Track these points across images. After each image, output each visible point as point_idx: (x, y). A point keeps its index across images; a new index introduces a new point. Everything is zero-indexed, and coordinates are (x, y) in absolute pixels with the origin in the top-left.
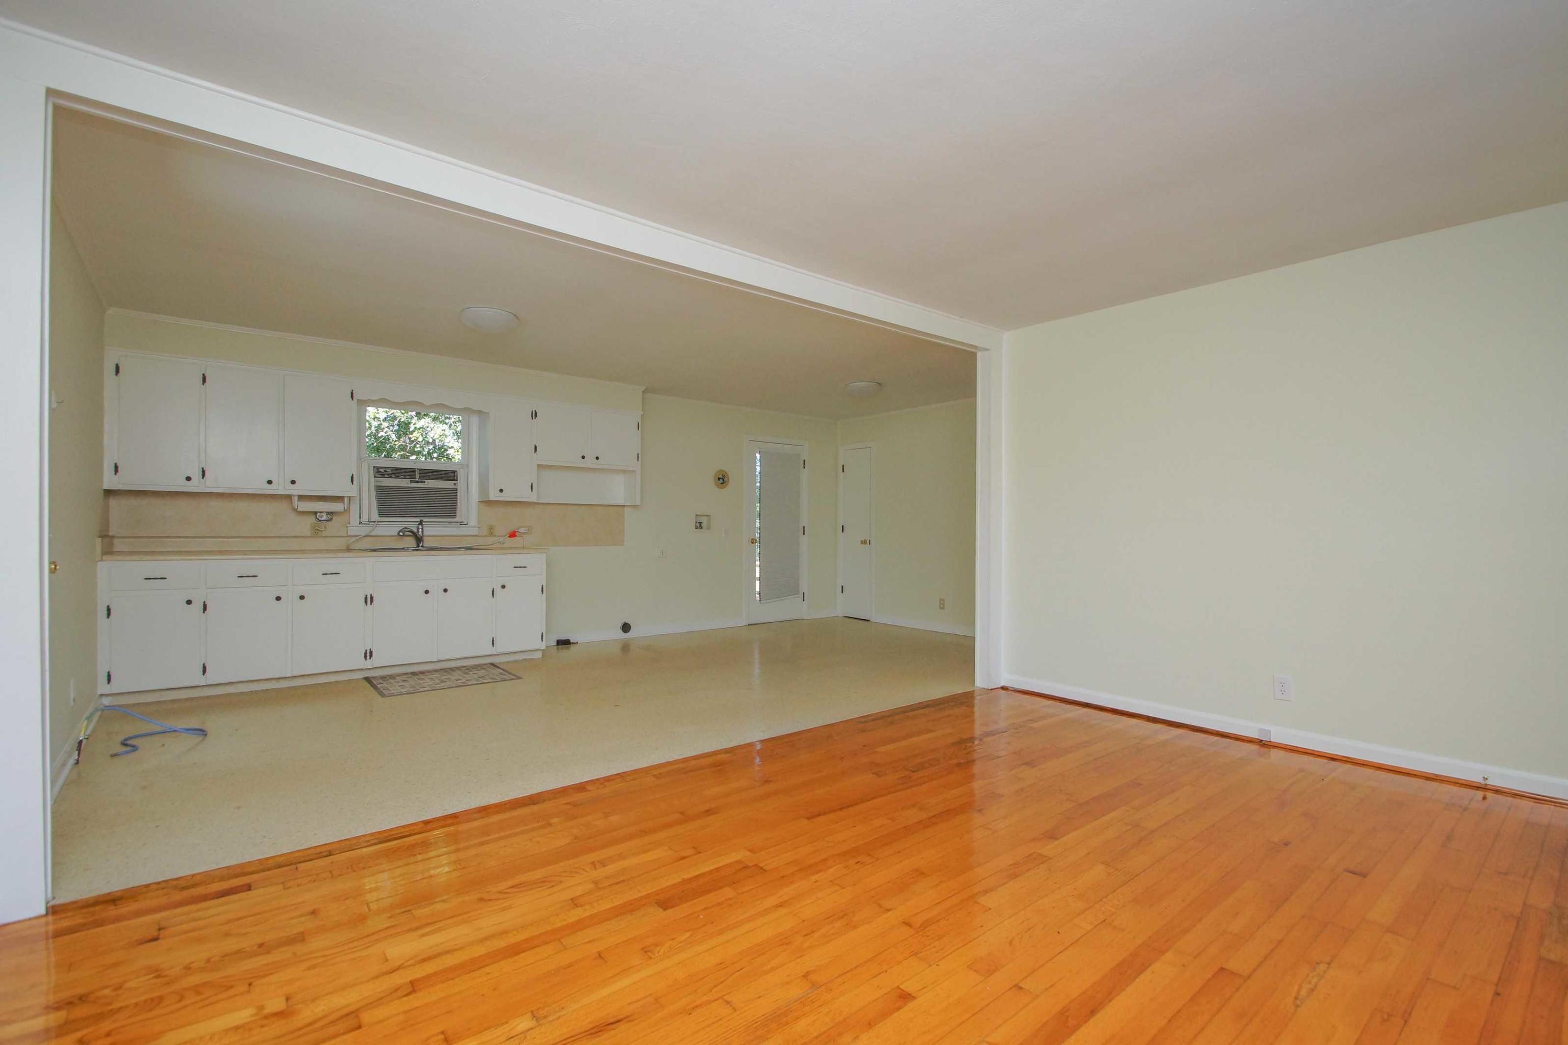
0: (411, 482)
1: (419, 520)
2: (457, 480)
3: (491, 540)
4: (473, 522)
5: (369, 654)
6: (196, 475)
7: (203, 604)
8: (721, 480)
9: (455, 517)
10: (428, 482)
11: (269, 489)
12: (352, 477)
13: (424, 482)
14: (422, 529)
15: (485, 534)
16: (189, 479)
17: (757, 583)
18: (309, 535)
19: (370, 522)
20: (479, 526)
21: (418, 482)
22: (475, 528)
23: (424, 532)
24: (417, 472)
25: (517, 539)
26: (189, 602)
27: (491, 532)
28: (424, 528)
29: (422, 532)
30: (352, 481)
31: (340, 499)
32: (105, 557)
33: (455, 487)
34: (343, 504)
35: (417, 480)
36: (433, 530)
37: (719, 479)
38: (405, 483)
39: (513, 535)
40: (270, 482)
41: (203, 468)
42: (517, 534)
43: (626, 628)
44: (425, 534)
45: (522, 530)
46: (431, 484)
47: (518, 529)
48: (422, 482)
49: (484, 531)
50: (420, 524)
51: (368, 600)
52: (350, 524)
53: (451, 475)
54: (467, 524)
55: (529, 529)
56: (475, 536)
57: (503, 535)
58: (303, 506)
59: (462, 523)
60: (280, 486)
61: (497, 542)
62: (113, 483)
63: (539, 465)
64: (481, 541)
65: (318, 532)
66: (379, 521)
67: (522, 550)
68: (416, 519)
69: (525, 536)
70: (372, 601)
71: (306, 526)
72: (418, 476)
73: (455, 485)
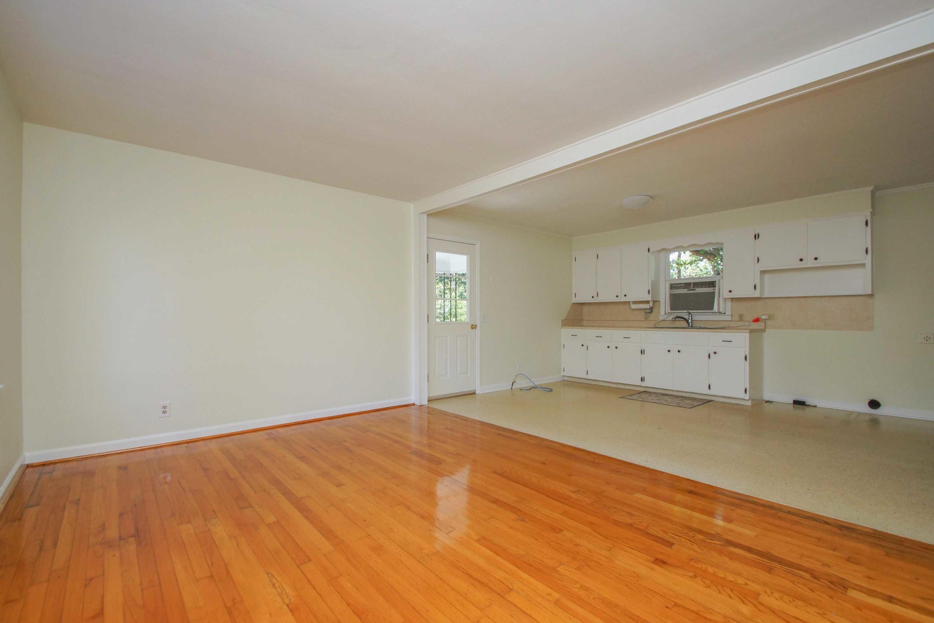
0: (688, 290)
2: (715, 287)
3: (742, 323)
4: (728, 312)
6: (595, 295)
7: (587, 346)
9: (712, 309)
11: (618, 300)
12: (649, 291)
13: (695, 290)
18: (644, 320)
20: (732, 315)
22: (729, 316)
25: (759, 322)
26: (583, 345)
27: (741, 318)
28: (693, 316)
30: (649, 293)
32: (563, 327)
33: (714, 291)
36: (699, 316)
38: (685, 291)
40: (617, 296)
41: (598, 293)
42: (760, 320)
43: (874, 405)
44: (693, 319)
46: (699, 290)
47: (760, 316)
48: (693, 290)
49: (736, 318)
50: (690, 314)
51: (642, 352)
52: (660, 314)
53: (712, 284)
54: (725, 313)
55: (768, 316)
56: (730, 321)
57: (749, 320)
58: (634, 306)
59: (721, 313)
60: (621, 298)
61: (745, 325)
62: (574, 300)
63: (762, 271)
64: (732, 324)
65: (646, 318)
66: (671, 313)
67: (763, 331)
68: (686, 311)
69: (765, 322)
70: (644, 353)
71: (641, 316)
72: (692, 287)
73: (714, 289)
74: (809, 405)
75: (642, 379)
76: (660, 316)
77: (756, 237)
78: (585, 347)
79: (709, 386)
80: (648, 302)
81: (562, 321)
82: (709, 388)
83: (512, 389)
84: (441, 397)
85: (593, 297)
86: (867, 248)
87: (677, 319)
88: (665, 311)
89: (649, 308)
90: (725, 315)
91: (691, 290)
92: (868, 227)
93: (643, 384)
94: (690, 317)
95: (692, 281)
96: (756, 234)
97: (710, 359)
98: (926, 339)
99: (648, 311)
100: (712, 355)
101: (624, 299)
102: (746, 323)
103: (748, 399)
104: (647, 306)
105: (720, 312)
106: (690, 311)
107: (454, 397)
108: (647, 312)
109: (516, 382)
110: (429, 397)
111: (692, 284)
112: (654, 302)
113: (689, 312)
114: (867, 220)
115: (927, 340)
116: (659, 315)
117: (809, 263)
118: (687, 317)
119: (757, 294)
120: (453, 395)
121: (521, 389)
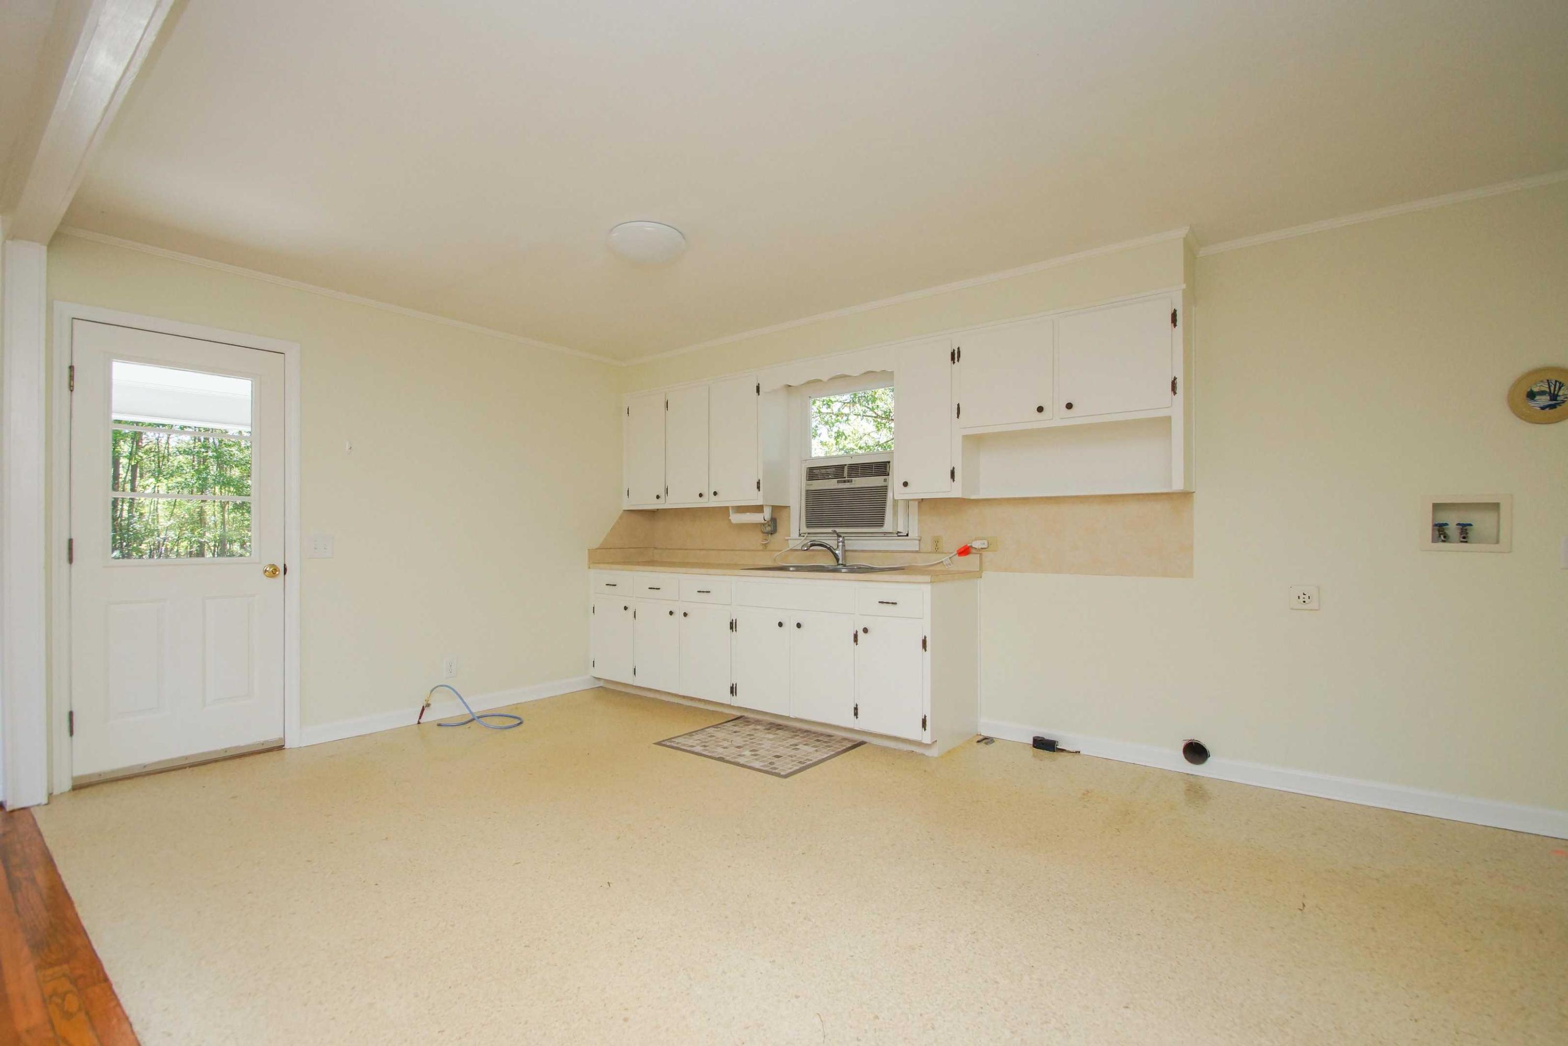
0: (838, 482)
2: (888, 475)
3: (934, 558)
4: (913, 532)
6: (662, 494)
9: (881, 525)
10: (856, 481)
11: (702, 503)
12: (758, 484)
13: (852, 481)
14: (843, 542)
15: (930, 550)
18: (764, 551)
20: (920, 538)
22: (915, 541)
25: (970, 557)
26: (626, 609)
27: (936, 545)
28: (846, 541)
29: (843, 546)
30: (758, 488)
32: (591, 566)
33: (883, 484)
34: (762, 514)
36: (859, 541)
38: (832, 484)
39: (965, 551)
40: (701, 495)
41: (666, 487)
42: (971, 549)
43: (1196, 752)
45: (977, 544)
46: (860, 482)
47: (972, 543)
48: (848, 481)
49: (928, 546)
50: (840, 536)
51: (733, 626)
52: (790, 536)
53: (882, 468)
54: (907, 535)
55: (986, 542)
56: (917, 552)
57: (951, 552)
58: (736, 518)
59: (899, 534)
60: (709, 500)
61: (942, 562)
62: (628, 505)
63: (967, 436)
64: (920, 561)
65: (765, 545)
66: (809, 533)
67: (978, 574)
68: (830, 530)
69: (980, 554)
70: (736, 627)
71: (756, 539)
72: (846, 474)
73: (885, 480)
74: (1062, 750)
75: (733, 690)
76: (789, 541)
77: (955, 356)
78: (630, 612)
79: (856, 709)
80: (759, 509)
81: (591, 552)
82: (856, 714)
83: (419, 723)
84: (120, 775)
85: (658, 497)
86: (1175, 379)
87: (812, 548)
88: (799, 530)
89: (763, 521)
90: (908, 540)
91: (845, 482)
92: (1176, 327)
93: (737, 701)
94: (841, 544)
95: (848, 461)
96: (954, 350)
97: (857, 644)
98: (1301, 600)
99: (769, 529)
100: (861, 635)
101: (713, 502)
102: (945, 558)
103: (929, 742)
104: (758, 518)
105: (898, 532)
106: (838, 530)
107: (190, 767)
108: (766, 531)
109: (431, 706)
110: (74, 779)
111: (846, 468)
112: (775, 509)
113: (835, 531)
114: (1175, 311)
115: (1304, 602)
116: (789, 538)
117: (1056, 417)
118: (832, 543)
119: (955, 491)
120: (187, 762)
121: (439, 725)
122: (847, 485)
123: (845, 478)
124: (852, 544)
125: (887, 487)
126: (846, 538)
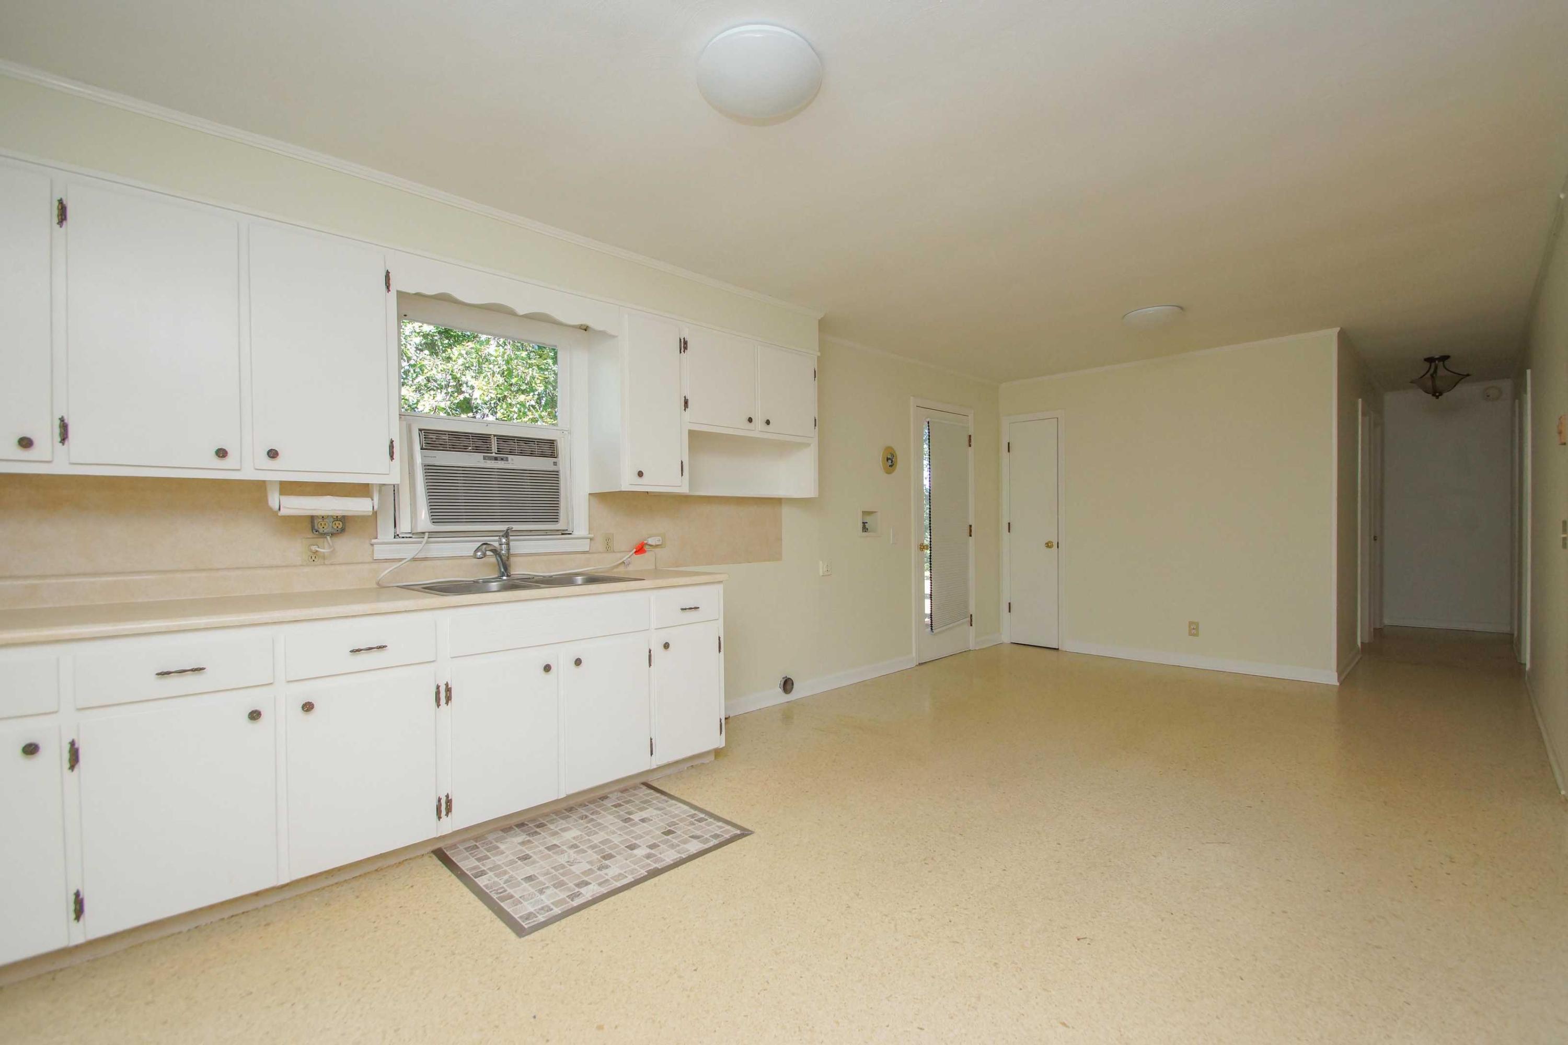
1: (503, 527)
2: (557, 457)
4: (581, 528)
5: (445, 807)
6: (45, 436)
7: (68, 747)
8: (890, 461)
9: (555, 520)
10: (512, 460)
13: (507, 459)
14: (508, 544)
15: (600, 550)
16: (26, 443)
17: (927, 602)
19: (413, 534)
20: (590, 536)
21: (496, 459)
22: (586, 540)
23: (511, 551)
24: (494, 443)
25: (645, 556)
26: (31, 750)
27: (609, 546)
28: (511, 543)
29: (508, 549)
30: (391, 455)
31: (362, 490)
33: (553, 468)
34: (370, 499)
35: (494, 455)
36: (524, 545)
37: (888, 459)
38: (474, 459)
39: (643, 550)
40: (222, 453)
41: (62, 420)
42: (646, 548)
43: (787, 685)
44: (512, 552)
45: (657, 541)
46: (517, 462)
47: (646, 540)
48: (502, 458)
49: (599, 545)
50: (507, 536)
51: (441, 695)
52: (378, 539)
53: (546, 448)
54: (572, 533)
55: (660, 538)
56: (587, 552)
57: (627, 550)
58: (288, 505)
59: (564, 532)
61: (624, 562)
63: (691, 431)
64: (595, 563)
66: (433, 532)
69: (655, 552)
70: (448, 697)
72: (494, 448)
73: (555, 464)
77: (683, 345)
86: (815, 418)
87: (487, 554)
89: (368, 512)
90: (577, 538)
94: (505, 546)
96: (681, 339)
102: (625, 558)
111: (494, 440)
114: (815, 370)
116: (377, 541)
117: (759, 428)
118: (496, 546)
119: (685, 486)
122: (500, 464)
123: (492, 453)
124: (520, 546)
125: (557, 472)
126: (511, 538)
